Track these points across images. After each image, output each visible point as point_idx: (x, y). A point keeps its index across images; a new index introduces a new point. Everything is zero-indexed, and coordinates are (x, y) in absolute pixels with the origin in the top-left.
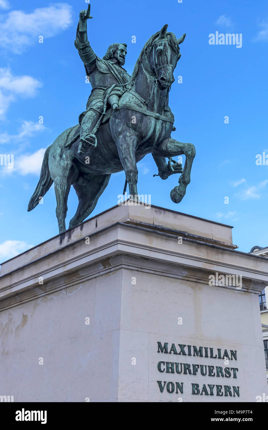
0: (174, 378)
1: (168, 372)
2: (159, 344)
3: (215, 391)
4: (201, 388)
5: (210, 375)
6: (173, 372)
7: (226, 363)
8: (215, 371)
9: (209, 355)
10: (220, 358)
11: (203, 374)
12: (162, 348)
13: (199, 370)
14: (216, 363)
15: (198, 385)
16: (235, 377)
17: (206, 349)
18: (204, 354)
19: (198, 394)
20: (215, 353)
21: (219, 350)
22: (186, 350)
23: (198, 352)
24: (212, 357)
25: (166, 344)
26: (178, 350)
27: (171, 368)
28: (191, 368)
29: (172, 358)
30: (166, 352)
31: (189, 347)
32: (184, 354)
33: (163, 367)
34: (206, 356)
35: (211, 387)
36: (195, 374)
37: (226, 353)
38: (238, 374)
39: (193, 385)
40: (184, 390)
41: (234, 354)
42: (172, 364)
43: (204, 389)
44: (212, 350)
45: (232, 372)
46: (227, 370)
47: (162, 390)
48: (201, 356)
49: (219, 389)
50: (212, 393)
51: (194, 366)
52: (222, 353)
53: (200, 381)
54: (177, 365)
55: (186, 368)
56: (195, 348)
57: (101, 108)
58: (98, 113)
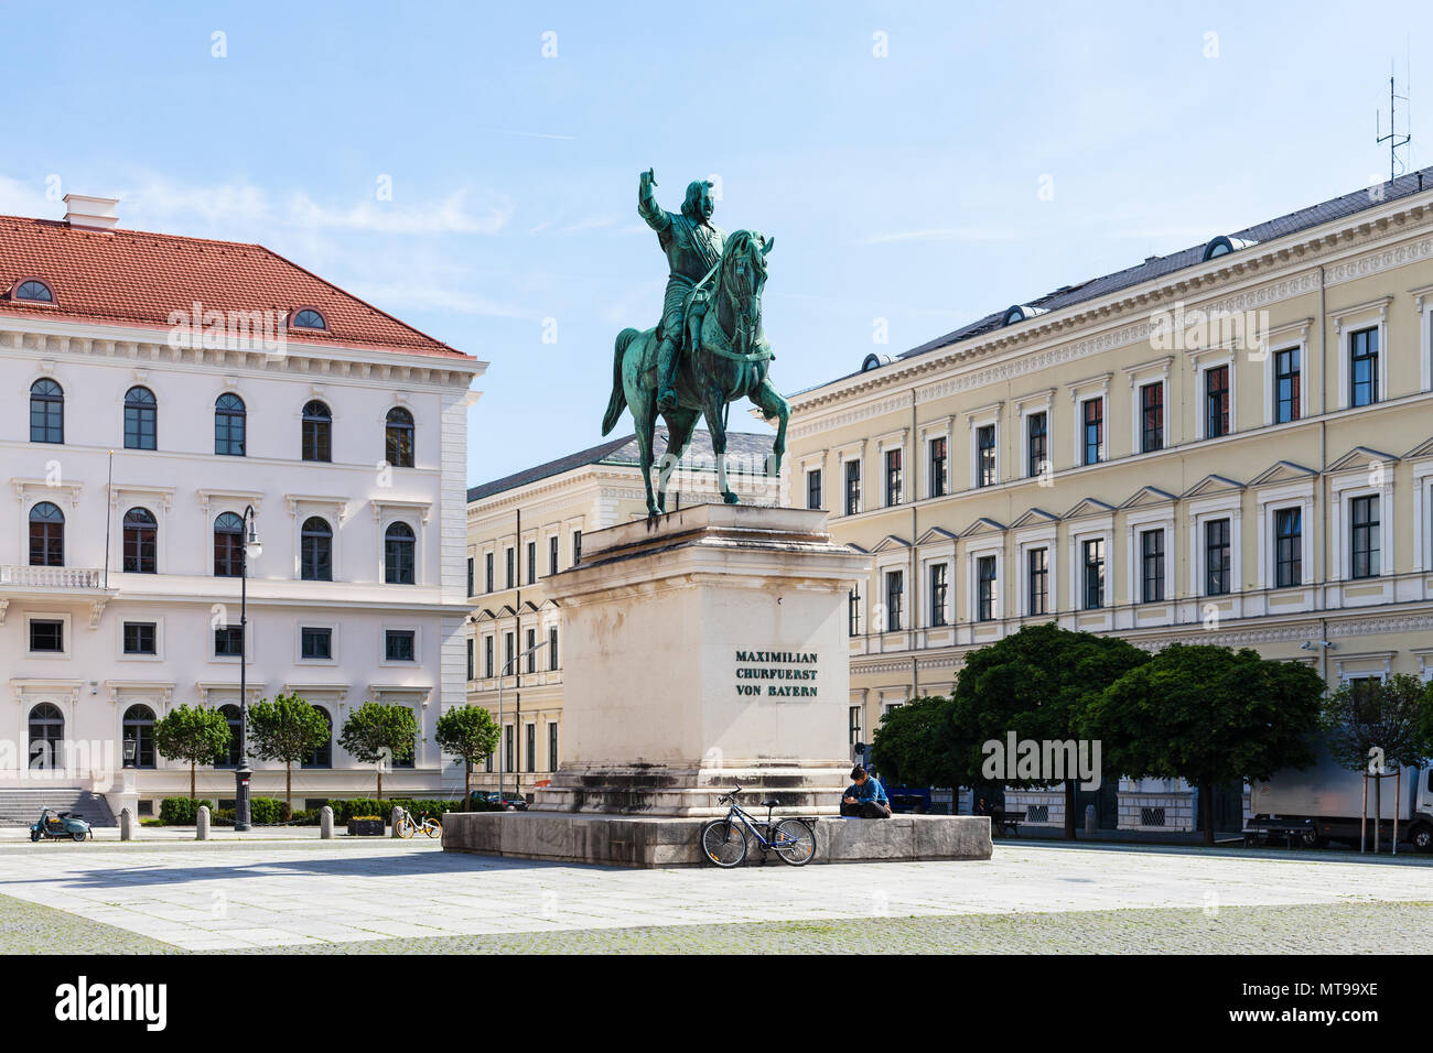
0: (752, 682)
1: (746, 677)
2: (738, 652)
3: (791, 692)
4: (777, 690)
5: (787, 678)
6: (750, 677)
7: (802, 667)
8: (792, 674)
9: (787, 659)
10: (798, 661)
11: (780, 677)
12: (741, 657)
13: (777, 674)
14: (793, 667)
15: (774, 689)
16: (813, 678)
17: (785, 655)
18: (782, 659)
19: (775, 693)
20: (794, 657)
21: (798, 655)
22: (764, 656)
23: (776, 658)
24: (790, 661)
25: (744, 653)
26: (756, 657)
27: (749, 674)
28: (769, 673)
29: (750, 665)
30: (745, 660)
31: (767, 654)
32: (762, 660)
33: (742, 673)
34: (785, 661)
35: (787, 688)
36: (772, 677)
37: (805, 656)
38: (816, 676)
39: (770, 688)
40: (761, 693)
41: (814, 657)
42: (750, 670)
43: (781, 690)
44: (790, 655)
45: (810, 675)
46: (805, 673)
47: (740, 693)
48: (779, 661)
49: (796, 689)
50: (788, 694)
51: (771, 671)
52: (801, 657)
53: (777, 683)
54: (755, 670)
55: (764, 673)
56: (773, 654)
57: (679, 335)
58: (677, 344)
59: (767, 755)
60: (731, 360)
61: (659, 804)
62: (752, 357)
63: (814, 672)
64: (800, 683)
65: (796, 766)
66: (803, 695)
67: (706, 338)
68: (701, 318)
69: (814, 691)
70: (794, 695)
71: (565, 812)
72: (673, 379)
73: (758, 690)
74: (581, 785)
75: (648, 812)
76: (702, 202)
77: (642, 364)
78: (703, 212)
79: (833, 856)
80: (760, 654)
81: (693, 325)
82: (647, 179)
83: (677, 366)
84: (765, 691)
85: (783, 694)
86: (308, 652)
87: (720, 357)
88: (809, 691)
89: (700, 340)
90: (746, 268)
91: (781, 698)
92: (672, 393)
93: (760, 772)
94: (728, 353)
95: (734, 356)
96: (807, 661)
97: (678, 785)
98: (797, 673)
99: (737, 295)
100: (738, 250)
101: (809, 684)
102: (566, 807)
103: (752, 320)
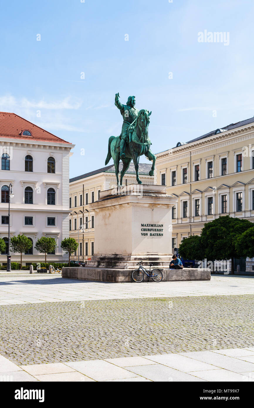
0: (145, 232)
1: (144, 231)
2: (142, 224)
3: (156, 235)
4: (152, 234)
6: (145, 231)
7: (159, 228)
8: (156, 230)
9: (155, 226)
10: (158, 226)
11: (153, 231)
12: (142, 225)
13: (152, 230)
14: (157, 228)
15: (151, 234)
16: (162, 231)
17: (154, 225)
19: (152, 235)
20: (157, 225)
21: (158, 225)
22: (149, 225)
23: (152, 226)
24: (156, 226)
26: (147, 225)
27: (145, 230)
29: (145, 228)
30: (144, 226)
31: (150, 224)
32: (148, 226)
33: (143, 230)
34: (154, 226)
35: (155, 234)
36: (151, 231)
37: (160, 225)
39: (150, 234)
40: (148, 235)
41: (162, 225)
42: (145, 229)
44: (156, 225)
45: (161, 230)
46: (160, 230)
47: (142, 235)
48: (153, 226)
49: (157, 234)
50: (155, 236)
51: (151, 229)
52: (159, 225)
53: (152, 232)
54: (146, 229)
55: (149, 230)
56: (151, 225)
57: (126, 138)
58: (125, 140)
59: (149, 252)
60: (140, 145)
61: (120, 265)
62: (145, 144)
63: (162, 229)
64: (158, 232)
65: (157, 255)
66: (159, 236)
67: (133, 139)
68: (132, 133)
69: (162, 235)
70: (157, 236)
71: (95, 267)
72: (124, 150)
73: (147, 234)
74: (99, 260)
75: (117, 267)
76: (132, 102)
77: (116, 146)
78: (132, 104)
79: (167, 279)
80: (148, 225)
81: (130, 135)
82: (117, 96)
83: (125, 146)
84: (149, 234)
85: (154, 235)
86: (27, 223)
87: (137, 144)
88: (161, 234)
89: (131, 139)
90: (144, 120)
91: (153, 237)
92: (124, 154)
93: (148, 257)
94: (139, 143)
95: (141, 144)
96: (160, 226)
97: (125, 260)
98: (158, 230)
99: (142, 127)
100: (142, 115)
101: (161, 233)
102: (95, 266)
103: (146, 134)
